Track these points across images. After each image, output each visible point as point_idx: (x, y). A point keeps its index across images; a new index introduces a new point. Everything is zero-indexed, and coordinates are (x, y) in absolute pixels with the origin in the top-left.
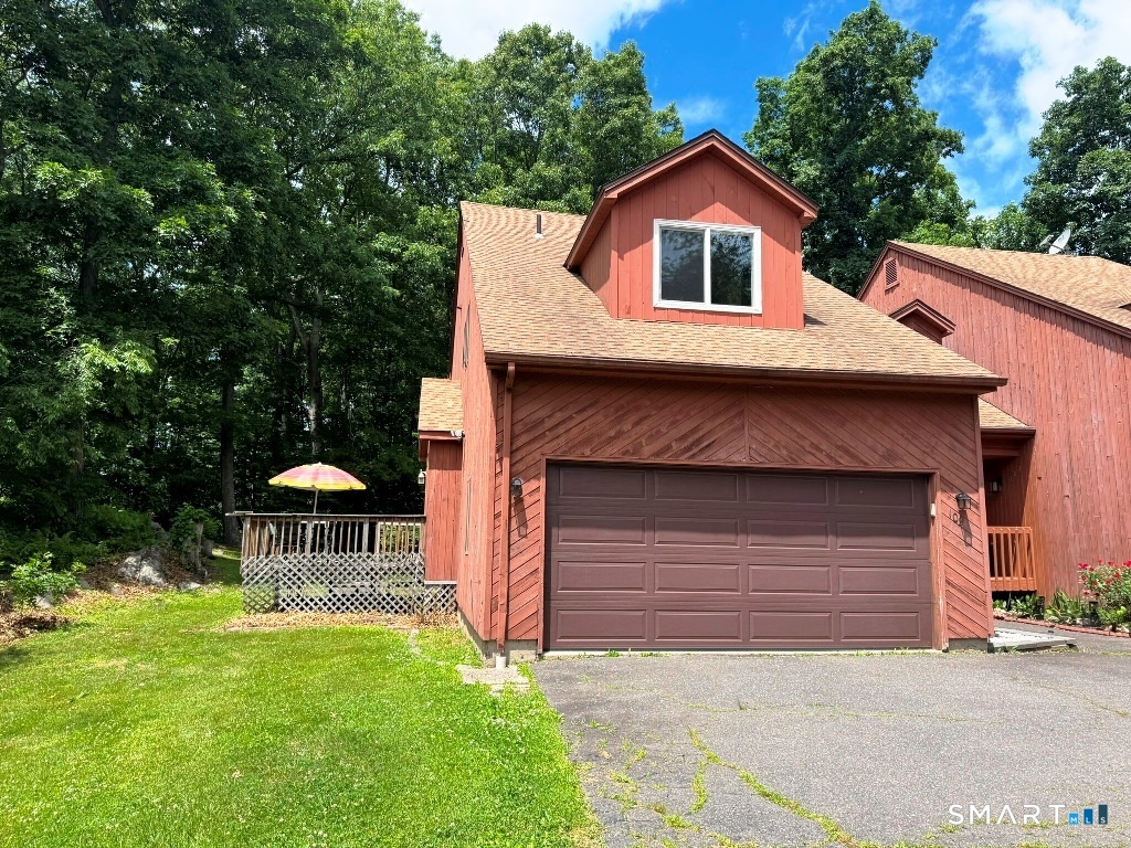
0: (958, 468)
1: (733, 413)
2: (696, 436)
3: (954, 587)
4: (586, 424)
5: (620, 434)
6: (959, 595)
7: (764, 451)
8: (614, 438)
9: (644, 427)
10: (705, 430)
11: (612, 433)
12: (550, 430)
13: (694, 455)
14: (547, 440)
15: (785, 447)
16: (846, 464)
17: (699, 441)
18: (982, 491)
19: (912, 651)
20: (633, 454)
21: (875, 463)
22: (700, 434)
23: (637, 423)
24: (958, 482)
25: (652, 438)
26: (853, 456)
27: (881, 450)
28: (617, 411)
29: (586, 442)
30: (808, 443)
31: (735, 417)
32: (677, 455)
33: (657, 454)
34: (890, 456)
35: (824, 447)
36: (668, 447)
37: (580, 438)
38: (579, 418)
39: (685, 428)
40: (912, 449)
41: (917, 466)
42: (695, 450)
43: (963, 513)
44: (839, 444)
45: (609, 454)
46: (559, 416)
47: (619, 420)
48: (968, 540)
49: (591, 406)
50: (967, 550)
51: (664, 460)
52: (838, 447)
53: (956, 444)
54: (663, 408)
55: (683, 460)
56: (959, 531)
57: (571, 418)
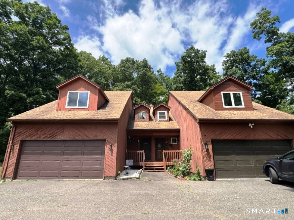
0: (111, 138)
1: (62, 128)
2: (53, 134)
3: (107, 165)
4: (30, 132)
5: (37, 134)
6: (108, 167)
7: (67, 136)
8: (36, 135)
9: (43, 132)
10: (56, 132)
11: (35, 134)
12: (22, 134)
13: (52, 138)
14: (22, 136)
15: (72, 135)
16: (86, 138)
17: (54, 135)
18: (116, 144)
19: (96, 180)
20: (39, 138)
21: (92, 138)
22: (54, 133)
23: (41, 131)
24: (111, 141)
25: (44, 135)
26: (87, 137)
27: (94, 135)
28: (37, 129)
29: (30, 136)
30: (77, 134)
31: (63, 129)
32: (48, 138)
33: (44, 138)
34: (96, 136)
35: (81, 135)
36: (47, 136)
37: (29, 135)
38: (29, 131)
39: (51, 132)
40: (101, 134)
41: (101, 138)
42: (53, 136)
43: (111, 148)
44: (85, 134)
45: (34, 138)
46: (25, 131)
47: (37, 131)
48: (112, 154)
49: (32, 129)
50: (111, 157)
51: (46, 139)
52: (84, 135)
53: (112, 133)
54: (47, 128)
55: (49, 139)
56: (110, 152)
57: (27, 131)
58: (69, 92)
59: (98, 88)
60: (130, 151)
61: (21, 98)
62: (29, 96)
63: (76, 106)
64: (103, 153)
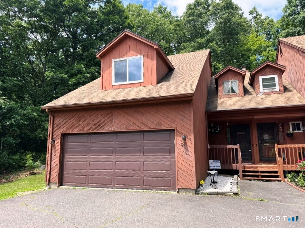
0: (184, 127)
1: (110, 115)
2: (99, 124)
3: (180, 169)
4: (71, 123)
5: (79, 125)
6: (183, 172)
7: (118, 126)
8: (77, 126)
9: (86, 122)
10: (102, 121)
11: (77, 125)
12: (62, 126)
13: (99, 129)
14: (61, 128)
15: (125, 125)
16: (144, 128)
17: (100, 125)
18: (193, 135)
19: (165, 192)
20: (82, 130)
21: (153, 127)
22: (101, 123)
23: (84, 121)
24: (183, 132)
25: (87, 125)
26: (146, 126)
27: (155, 123)
28: (78, 118)
29: (71, 128)
30: (132, 122)
31: (110, 116)
32: (93, 130)
33: (89, 130)
34: (159, 124)
35: (137, 123)
36: (92, 128)
37: (69, 127)
38: (69, 121)
39: (96, 121)
40: (166, 121)
41: (167, 127)
42: (99, 128)
43: (185, 143)
44: (142, 122)
45: (76, 131)
46: (65, 121)
47: (79, 121)
48: (187, 152)
49: (72, 117)
50: (186, 156)
51: (90, 131)
52: (141, 123)
53: (183, 118)
54: (90, 116)
55: (95, 131)
56: (183, 149)
57: (67, 121)
58: (113, 61)
59: (154, 48)
60: (215, 146)
61: (62, 79)
62: (71, 76)
63: (126, 80)
64: (171, 150)
